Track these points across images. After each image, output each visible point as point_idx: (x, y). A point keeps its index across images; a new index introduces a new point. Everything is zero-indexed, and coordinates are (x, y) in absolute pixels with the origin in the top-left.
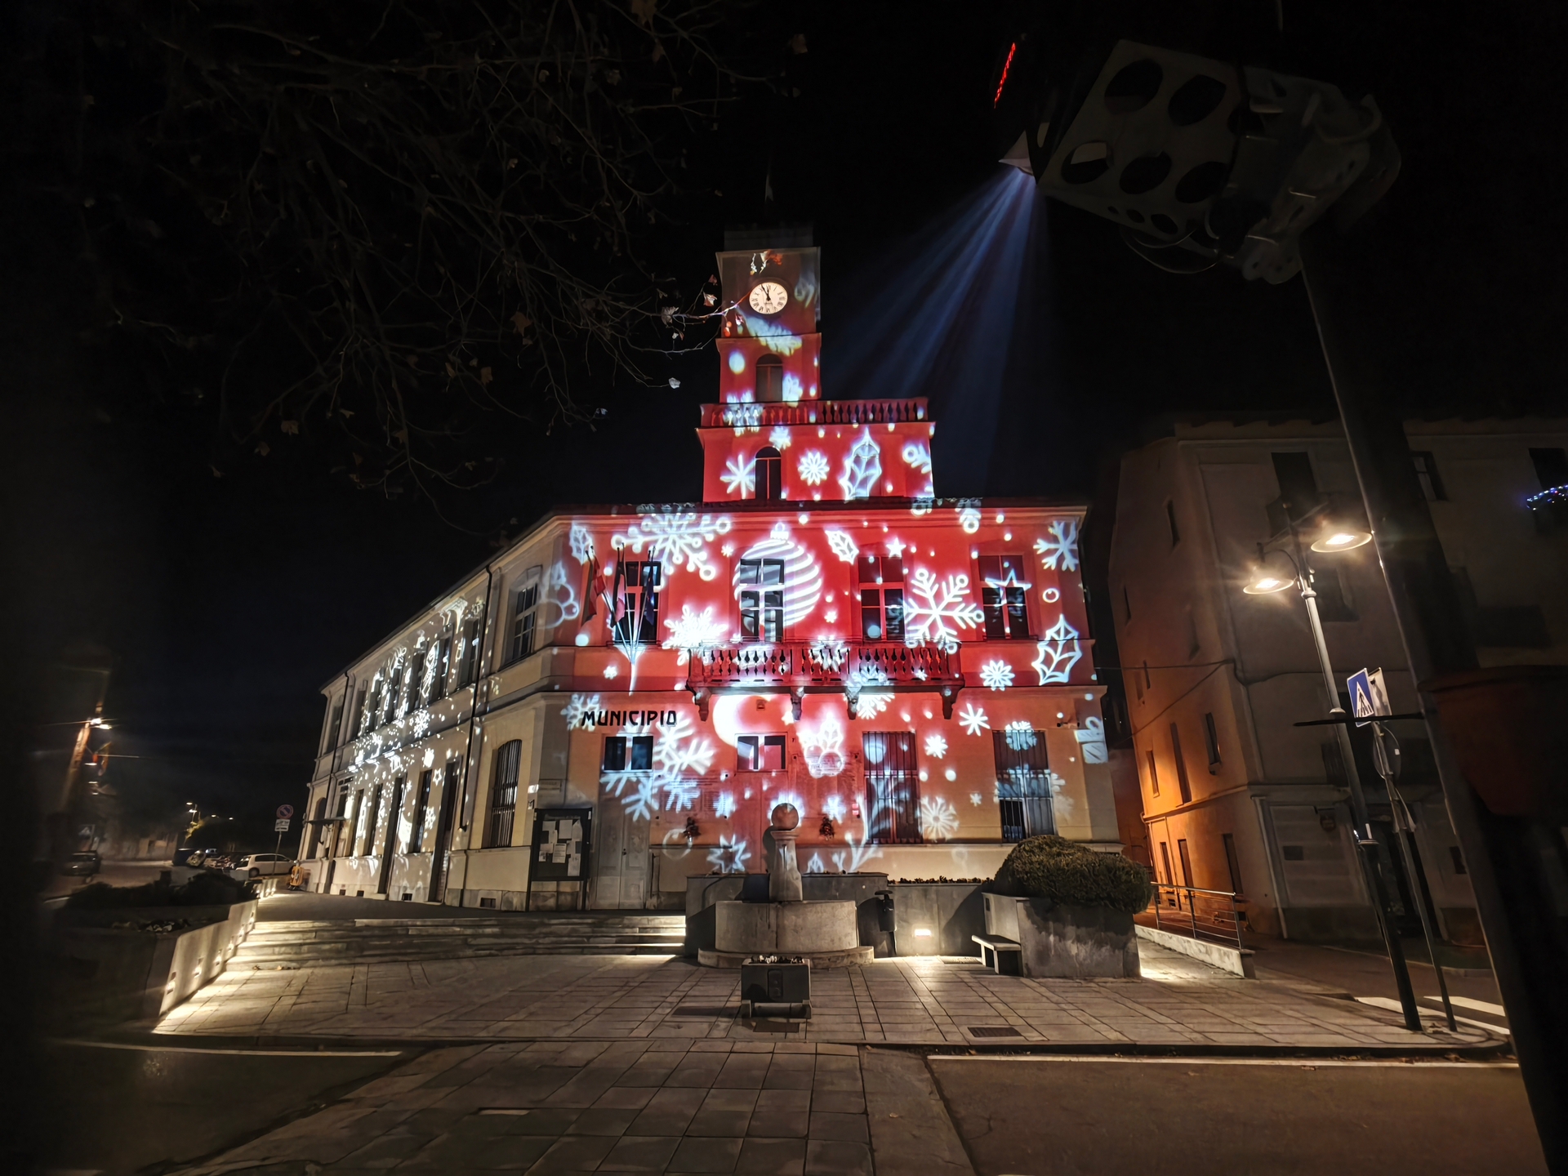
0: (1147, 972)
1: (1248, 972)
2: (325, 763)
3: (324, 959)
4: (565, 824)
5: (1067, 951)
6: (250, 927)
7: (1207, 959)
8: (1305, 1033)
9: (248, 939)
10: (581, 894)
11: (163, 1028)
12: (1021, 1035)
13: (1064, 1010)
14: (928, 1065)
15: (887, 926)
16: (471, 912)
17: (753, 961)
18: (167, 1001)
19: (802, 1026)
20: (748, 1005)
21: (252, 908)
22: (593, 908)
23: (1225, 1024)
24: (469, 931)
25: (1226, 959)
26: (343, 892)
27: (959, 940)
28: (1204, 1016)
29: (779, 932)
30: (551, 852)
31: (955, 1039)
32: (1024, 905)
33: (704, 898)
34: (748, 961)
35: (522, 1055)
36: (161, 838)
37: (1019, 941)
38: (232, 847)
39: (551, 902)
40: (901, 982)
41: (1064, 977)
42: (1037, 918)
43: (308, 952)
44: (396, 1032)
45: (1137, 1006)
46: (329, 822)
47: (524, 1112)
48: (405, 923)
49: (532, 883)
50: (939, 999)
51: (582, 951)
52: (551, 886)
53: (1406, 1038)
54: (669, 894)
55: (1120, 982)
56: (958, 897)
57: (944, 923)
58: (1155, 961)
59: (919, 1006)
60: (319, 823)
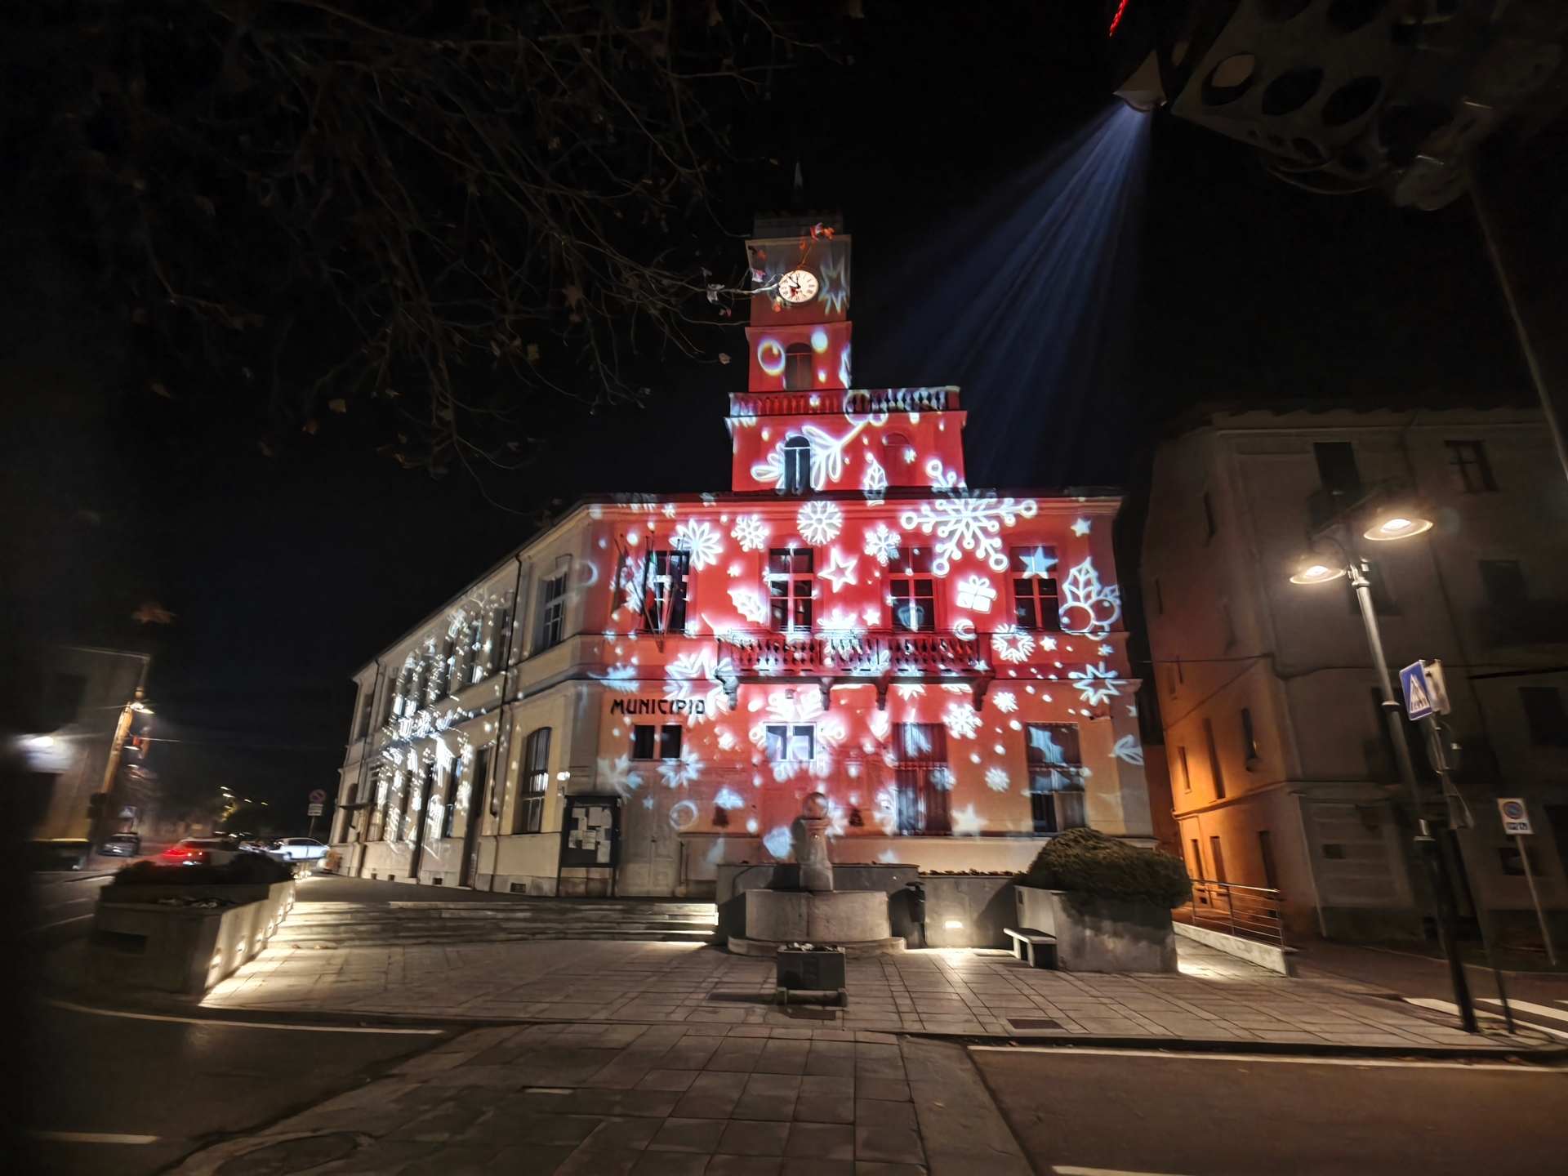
0: (1185, 967)
1: (1291, 970)
2: (356, 750)
3: (360, 939)
4: (595, 811)
5: (1103, 944)
6: (288, 907)
7: (1247, 956)
8: (1358, 1033)
9: (287, 919)
10: (610, 881)
11: (208, 1002)
12: (1062, 1028)
13: (1104, 1004)
14: (970, 1056)
15: (918, 917)
16: (502, 896)
17: (789, 949)
18: (213, 976)
19: (839, 1014)
20: (783, 992)
21: (290, 889)
22: (622, 895)
23: (1270, 1022)
24: (500, 915)
25: (1266, 956)
26: (374, 876)
27: (991, 933)
28: (1250, 1013)
29: (810, 921)
30: (581, 839)
31: (997, 1028)
32: (1061, 899)
33: (734, 886)
34: (783, 948)
35: (561, 1036)
36: (197, 822)
37: (1053, 934)
38: (265, 831)
39: (581, 889)
40: (933, 973)
41: (1100, 972)
42: (1073, 912)
43: (345, 932)
44: (434, 1011)
45: (1180, 1003)
46: (359, 807)
47: (567, 1092)
48: (439, 907)
49: (563, 869)
50: (975, 990)
51: (613, 936)
52: (580, 873)
53: (1462, 1039)
54: (699, 882)
55: (1158, 978)
56: (990, 889)
57: (975, 915)
58: (1194, 957)
59: (955, 997)
60: (350, 809)
